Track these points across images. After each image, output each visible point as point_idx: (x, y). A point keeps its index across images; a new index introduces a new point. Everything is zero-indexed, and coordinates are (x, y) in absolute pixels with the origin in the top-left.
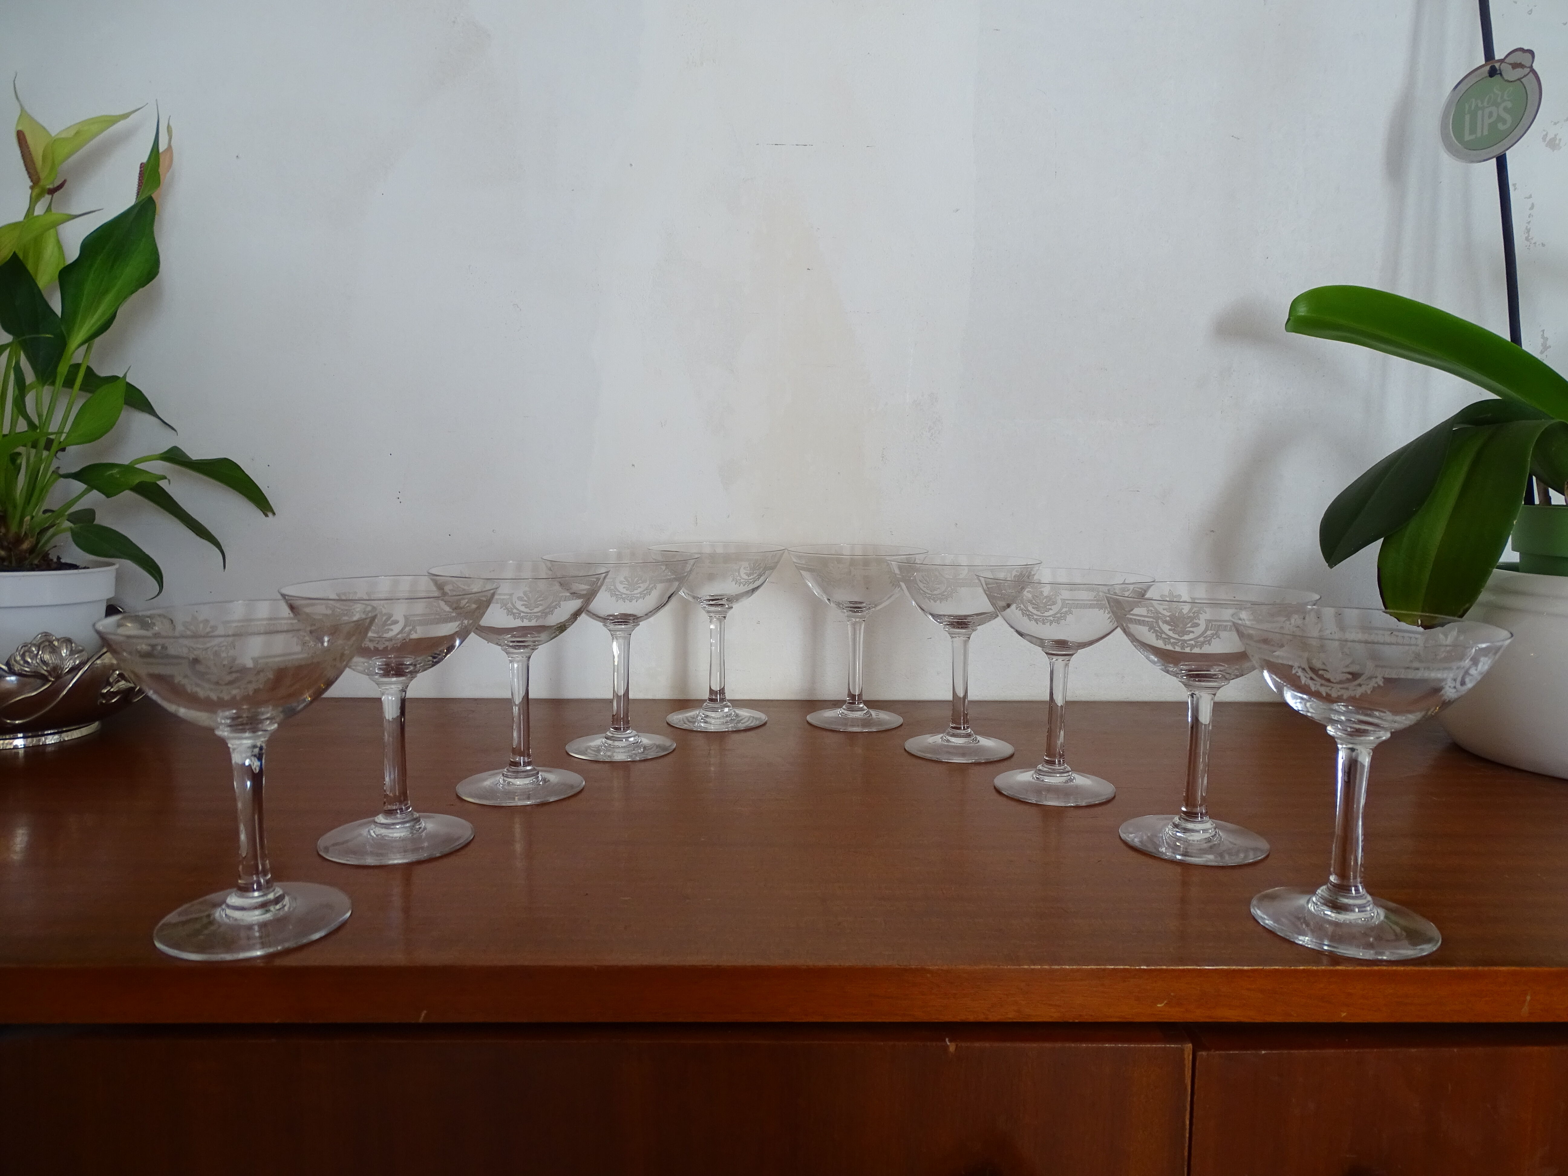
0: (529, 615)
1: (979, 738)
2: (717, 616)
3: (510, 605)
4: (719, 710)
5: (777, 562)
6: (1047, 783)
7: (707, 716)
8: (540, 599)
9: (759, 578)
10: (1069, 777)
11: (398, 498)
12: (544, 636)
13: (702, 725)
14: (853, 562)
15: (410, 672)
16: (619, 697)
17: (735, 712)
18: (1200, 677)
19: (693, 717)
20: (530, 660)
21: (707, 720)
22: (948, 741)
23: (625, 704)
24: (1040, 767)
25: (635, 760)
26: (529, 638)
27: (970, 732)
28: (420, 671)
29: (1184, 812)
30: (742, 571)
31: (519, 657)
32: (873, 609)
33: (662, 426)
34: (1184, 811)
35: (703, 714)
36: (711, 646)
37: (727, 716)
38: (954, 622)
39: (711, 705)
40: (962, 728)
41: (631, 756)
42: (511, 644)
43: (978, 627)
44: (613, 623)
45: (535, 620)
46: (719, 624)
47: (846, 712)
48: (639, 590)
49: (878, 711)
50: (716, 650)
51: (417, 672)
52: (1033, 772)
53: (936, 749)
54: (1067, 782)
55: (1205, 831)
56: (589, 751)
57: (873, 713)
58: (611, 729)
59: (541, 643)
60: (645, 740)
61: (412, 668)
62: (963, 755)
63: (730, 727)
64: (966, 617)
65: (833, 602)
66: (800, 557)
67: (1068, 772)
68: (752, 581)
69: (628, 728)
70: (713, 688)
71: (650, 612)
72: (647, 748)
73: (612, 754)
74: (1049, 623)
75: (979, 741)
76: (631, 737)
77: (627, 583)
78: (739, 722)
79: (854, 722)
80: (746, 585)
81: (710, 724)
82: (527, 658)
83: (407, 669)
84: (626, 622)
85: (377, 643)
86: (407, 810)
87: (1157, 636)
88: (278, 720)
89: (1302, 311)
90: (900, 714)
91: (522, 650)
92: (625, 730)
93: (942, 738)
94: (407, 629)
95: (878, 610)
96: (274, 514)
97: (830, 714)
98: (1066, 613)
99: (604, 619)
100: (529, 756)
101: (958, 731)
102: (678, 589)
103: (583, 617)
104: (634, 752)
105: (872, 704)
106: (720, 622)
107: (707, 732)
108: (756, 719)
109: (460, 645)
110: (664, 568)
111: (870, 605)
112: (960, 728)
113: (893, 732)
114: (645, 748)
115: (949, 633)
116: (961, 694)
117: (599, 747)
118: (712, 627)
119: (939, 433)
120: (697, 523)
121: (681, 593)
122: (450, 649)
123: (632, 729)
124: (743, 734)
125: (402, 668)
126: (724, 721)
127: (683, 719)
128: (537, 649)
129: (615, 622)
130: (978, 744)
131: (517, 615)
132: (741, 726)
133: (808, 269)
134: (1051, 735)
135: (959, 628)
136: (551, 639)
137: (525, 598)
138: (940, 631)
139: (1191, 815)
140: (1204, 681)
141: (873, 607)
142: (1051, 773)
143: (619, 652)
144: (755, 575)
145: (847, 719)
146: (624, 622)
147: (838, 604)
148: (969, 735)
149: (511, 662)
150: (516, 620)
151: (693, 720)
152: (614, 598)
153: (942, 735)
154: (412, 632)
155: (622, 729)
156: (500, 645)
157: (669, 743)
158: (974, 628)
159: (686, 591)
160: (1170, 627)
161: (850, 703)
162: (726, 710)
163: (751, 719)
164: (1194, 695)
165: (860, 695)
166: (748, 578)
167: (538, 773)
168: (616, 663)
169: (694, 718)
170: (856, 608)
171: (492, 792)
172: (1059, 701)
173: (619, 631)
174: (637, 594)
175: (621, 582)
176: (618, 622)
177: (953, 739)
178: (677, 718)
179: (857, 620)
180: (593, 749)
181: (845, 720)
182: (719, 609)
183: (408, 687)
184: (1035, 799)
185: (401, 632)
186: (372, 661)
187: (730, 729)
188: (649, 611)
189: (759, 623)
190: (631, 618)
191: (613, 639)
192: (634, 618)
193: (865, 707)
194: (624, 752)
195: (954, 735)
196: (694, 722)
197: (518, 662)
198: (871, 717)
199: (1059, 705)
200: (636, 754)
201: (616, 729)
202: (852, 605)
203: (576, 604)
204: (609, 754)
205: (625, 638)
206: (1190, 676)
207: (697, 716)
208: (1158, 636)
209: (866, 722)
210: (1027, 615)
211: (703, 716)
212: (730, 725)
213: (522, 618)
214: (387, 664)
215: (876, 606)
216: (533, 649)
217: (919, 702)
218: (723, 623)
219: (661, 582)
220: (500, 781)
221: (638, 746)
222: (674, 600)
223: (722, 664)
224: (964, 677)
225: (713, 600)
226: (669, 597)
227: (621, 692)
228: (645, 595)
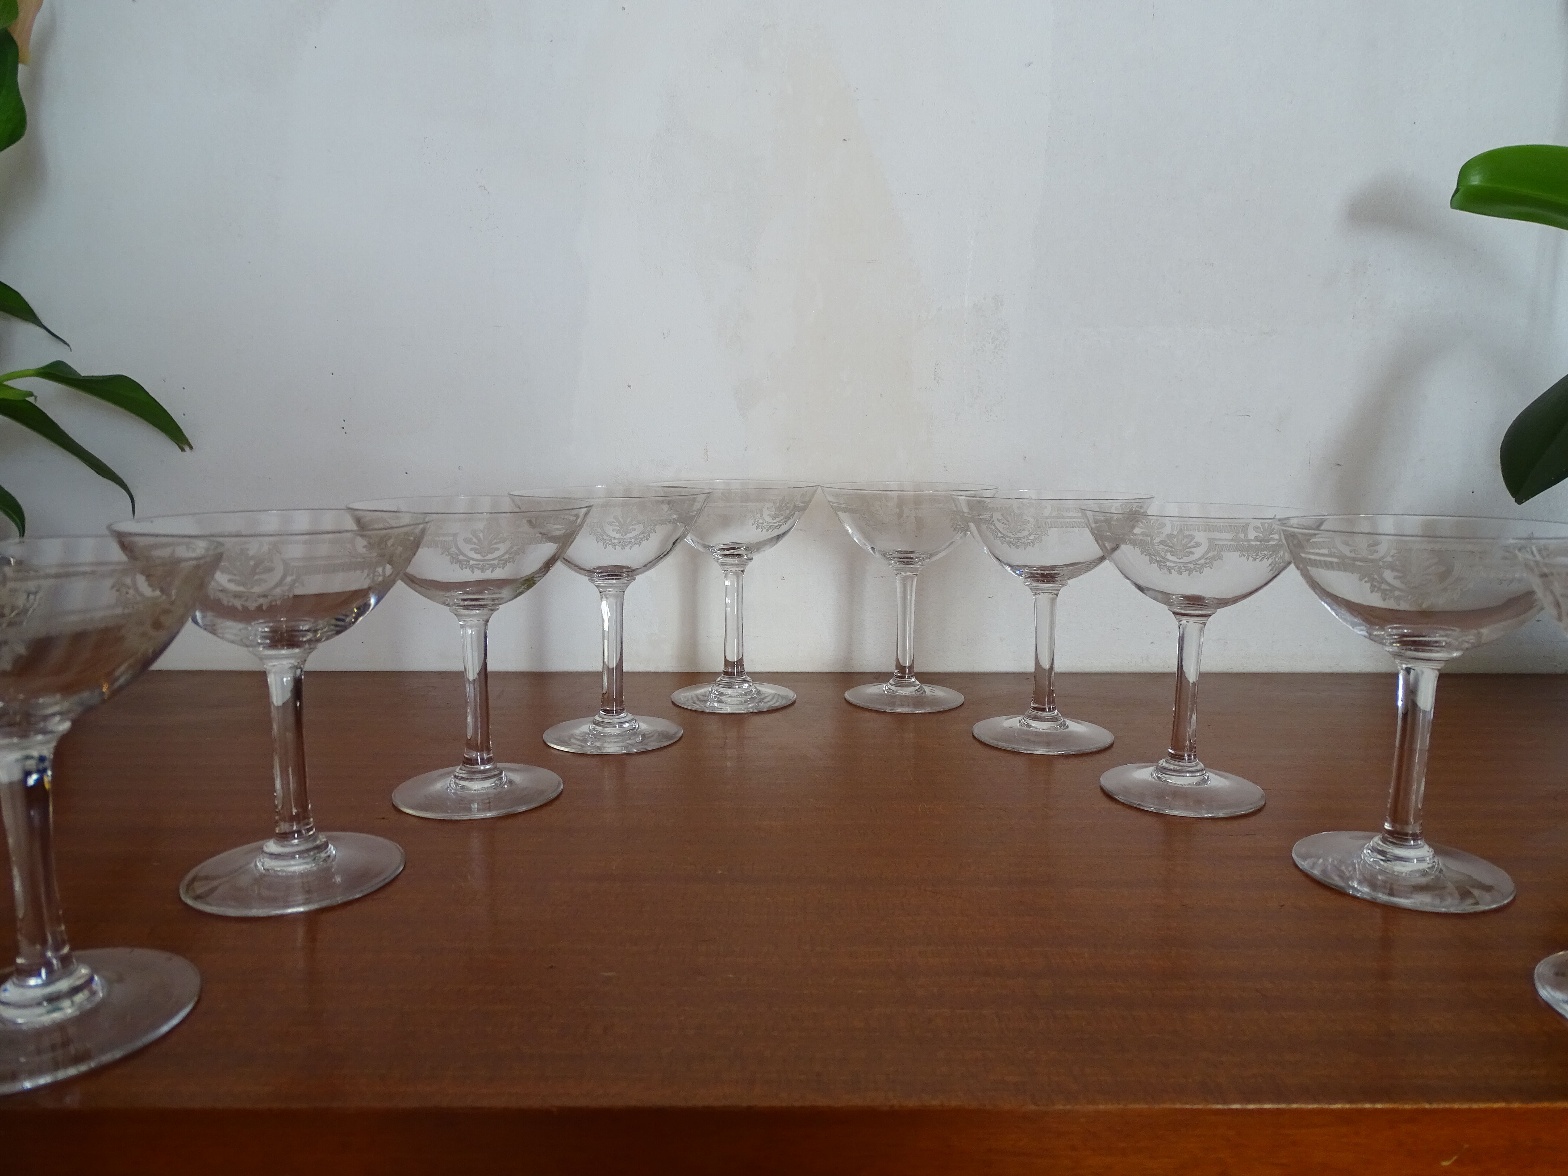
0: (481, 563)
1: (1068, 722)
2: (734, 570)
3: (454, 549)
4: (737, 687)
5: (810, 501)
6: (1171, 784)
7: (722, 693)
8: (495, 541)
9: (786, 522)
10: (1202, 777)
11: (343, 428)
12: (505, 593)
13: (716, 705)
14: (901, 502)
15: (309, 641)
16: (610, 670)
17: (756, 688)
18: (1418, 645)
19: (704, 694)
20: (489, 623)
21: (723, 698)
22: (1028, 725)
23: (618, 680)
24: (1162, 763)
25: (631, 752)
26: (486, 595)
27: (1058, 714)
28: (323, 639)
29: (1388, 832)
30: (766, 513)
31: (474, 621)
32: (928, 560)
33: (664, 338)
34: (1387, 830)
35: (717, 691)
36: (726, 607)
37: (746, 694)
38: (1038, 574)
39: (728, 679)
40: (1047, 710)
41: (626, 747)
42: (462, 603)
43: (1069, 581)
44: (601, 576)
45: (491, 569)
46: (735, 580)
47: (893, 688)
48: (634, 533)
49: (933, 686)
50: (732, 611)
51: (318, 640)
52: (1152, 769)
53: (1010, 734)
54: (1198, 783)
55: (1421, 860)
56: (573, 741)
57: (928, 689)
58: (601, 712)
59: (502, 601)
60: (643, 725)
61: (310, 636)
62: (1048, 744)
63: (750, 707)
64: (1053, 568)
65: (880, 551)
66: (837, 496)
67: (1202, 770)
68: (777, 524)
69: (622, 710)
70: (729, 659)
71: (649, 563)
72: (647, 736)
73: (602, 745)
74: (1187, 572)
75: (1068, 726)
76: (625, 721)
77: (617, 524)
78: (760, 701)
79: (905, 700)
80: (770, 530)
81: (726, 703)
82: (484, 622)
83: (303, 637)
84: (617, 576)
85: (247, 600)
86: (308, 832)
87: (1373, 586)
88: (72, 715)
89: (1476, 180)
90: (959, 690)
91: (477, 612)
92: (618, 713)
93: (1020, 721)
94: (289, 579)
95: (933, 562)
96: (191, 447)
97: (874, 689)
98: (1213, 558)
99: (590, 573)
100: (488, 750)
101: (1043, 714)
102: (684, 535)
103: (559, 565)
104: (629, 742)
105: (926, 678)
106: (738, 577)
107: (722, 713)
108: (783, 697)
109: (377, 603)
110: (665, 507)
111: (923, 554)
112: (1044, 710)
113: (953, 714)
114: (644, 736)
115: (1031, 589)
116: (1046, 665)
117: (585, 735)
118: (727, 583)
119: (1004, 345)
120: (707, 457)
121: (688, 540)
122: (363, 609)
123: (628, 711)
124: (766, 717)
125: (296, 636)
126: (743, 699)
127: (692, 698)
128: (498, 609)
129: (605, 576)
130: (1067, 730)
131: (465, 563)
132: (764, 706)
133: (844, 140)
134: (1178, 721)
135: (1043, 581)
136: (516, 597)
137: (475, 540)
138: (1019, 584)
139: (1399, 837)
140: (1423, 651)
141: (927, 558)
142: (1179, 772)
143: (609, 615)
144: (782, 517)
145: (895, 697)
146: (615, 575)
147: (885, 555)
148: (1054, 719)
149: (462, 627)
150: (464, 569)
151: (704, 699)
152: (601, 544)
153: (1020, 718)
154: (297, 585)
155: (614, 712)
156: (448, 605)
157: (674, 729)
158: (1063, 582)
159: (695, 539)
160: (1397, 574)
161: (898, 677)
162: (745, 686)
163: (776, 696)
164: (1412, 670)
165: (911, 667)
166: (772, 521)
167: (501, 773)
168: (606, 628)
169: (705, 696)
170: (907, 558)
171: (439, 802)
172: (1191, 676)
173: (610, 587)
174: (631, 538)
175: (610, 524)
176: (608, 576)
177: (1034, 724)
178: (685, 696)
179: (908, 574)
180: (578, 737)
181: (892, 698)
182: (736, 560)
183: (307, 662)
184: (1155, 807)
185: (280, 583)
186: (251, 626)
187: (751, 710)
188: (648, 561)
189: (783, 579)
190: (625, 570)
191: (602, 597)
192: (628, 570)
193: (917, 682)
194: (618, 742)
195: (1036, 718)
196: (706, 701)
197: (471, 627)
198: (924, 695)
199: (1191, 681)
200: (632, 745)
201: (606, 711)
202: (901, 555)
203: (548, 549)
204: (598, 744)
205: (616, 596)
206: (1404, 643)
207: (710, 694)
208: (1375, 586)
209: (918, 701)
210: (1157, 561)
211: (717, 693)
212: (750, 705)
213: (472, 568)
214: (274, 631)
215: (931, 556)
216: (492, 610)
217: (979, 674)
218: (741, 579)
219: (663, 522)
220: (452, 785)
221: (635, 734)
222: (678, 547)
223: (740, 630)
224: (1051, 644)
225: (728, 549)
226: (674, 544)
227: (613, 664)
228: (642, 539)
